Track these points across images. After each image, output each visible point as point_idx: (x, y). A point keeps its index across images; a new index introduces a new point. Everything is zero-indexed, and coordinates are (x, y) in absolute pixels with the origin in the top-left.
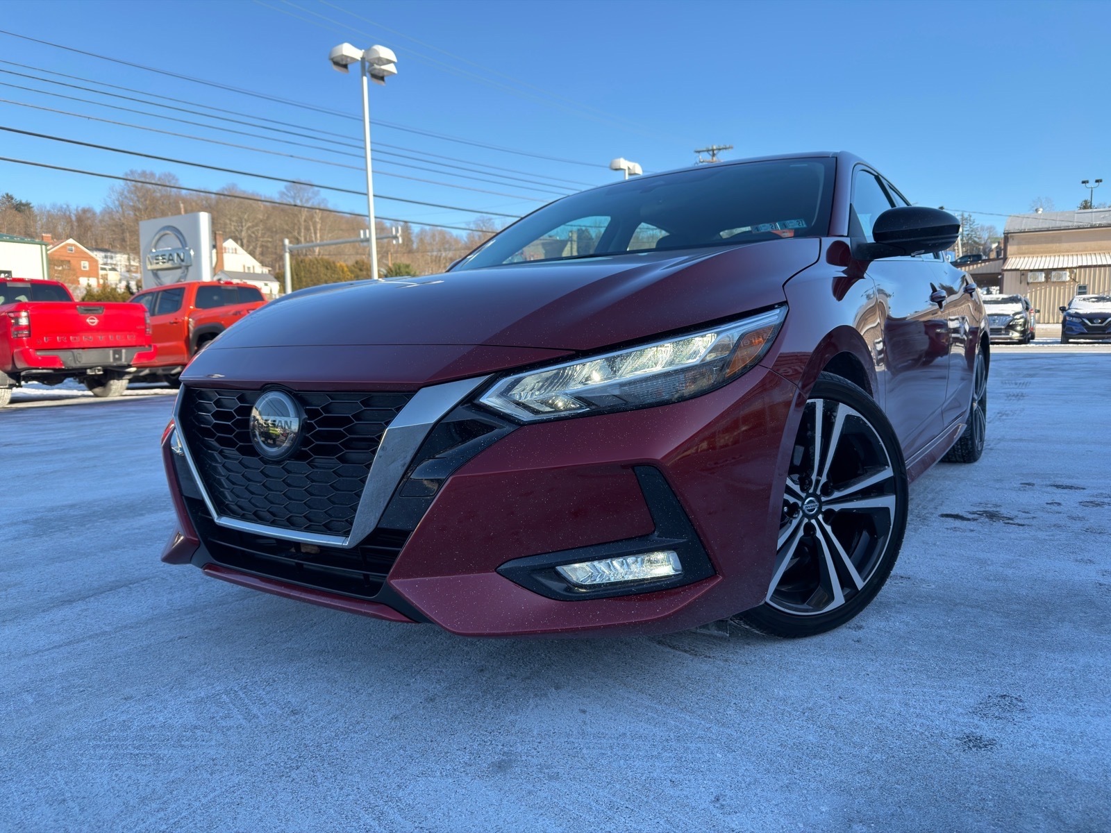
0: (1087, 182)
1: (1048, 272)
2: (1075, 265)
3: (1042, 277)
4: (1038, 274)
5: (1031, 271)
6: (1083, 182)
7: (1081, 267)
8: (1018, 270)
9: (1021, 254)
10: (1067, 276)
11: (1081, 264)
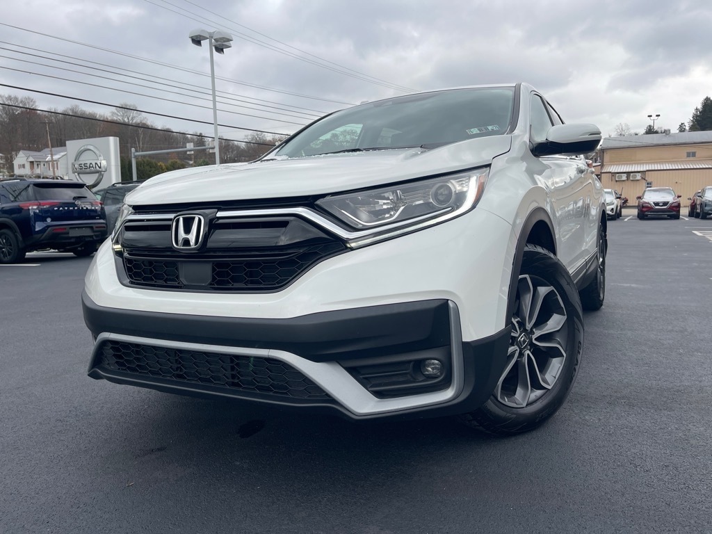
0: (651, 116)
1: (628, 173)
2: (645, 169)
3: (624, 177)
4: (623, 175)
5: (618, 173)
6: (649, 116)
7: (647, 171)
8: (610, 172)
9: (613, 162)
10: (639, 177)
11: (648, 169)
